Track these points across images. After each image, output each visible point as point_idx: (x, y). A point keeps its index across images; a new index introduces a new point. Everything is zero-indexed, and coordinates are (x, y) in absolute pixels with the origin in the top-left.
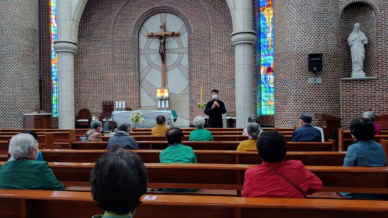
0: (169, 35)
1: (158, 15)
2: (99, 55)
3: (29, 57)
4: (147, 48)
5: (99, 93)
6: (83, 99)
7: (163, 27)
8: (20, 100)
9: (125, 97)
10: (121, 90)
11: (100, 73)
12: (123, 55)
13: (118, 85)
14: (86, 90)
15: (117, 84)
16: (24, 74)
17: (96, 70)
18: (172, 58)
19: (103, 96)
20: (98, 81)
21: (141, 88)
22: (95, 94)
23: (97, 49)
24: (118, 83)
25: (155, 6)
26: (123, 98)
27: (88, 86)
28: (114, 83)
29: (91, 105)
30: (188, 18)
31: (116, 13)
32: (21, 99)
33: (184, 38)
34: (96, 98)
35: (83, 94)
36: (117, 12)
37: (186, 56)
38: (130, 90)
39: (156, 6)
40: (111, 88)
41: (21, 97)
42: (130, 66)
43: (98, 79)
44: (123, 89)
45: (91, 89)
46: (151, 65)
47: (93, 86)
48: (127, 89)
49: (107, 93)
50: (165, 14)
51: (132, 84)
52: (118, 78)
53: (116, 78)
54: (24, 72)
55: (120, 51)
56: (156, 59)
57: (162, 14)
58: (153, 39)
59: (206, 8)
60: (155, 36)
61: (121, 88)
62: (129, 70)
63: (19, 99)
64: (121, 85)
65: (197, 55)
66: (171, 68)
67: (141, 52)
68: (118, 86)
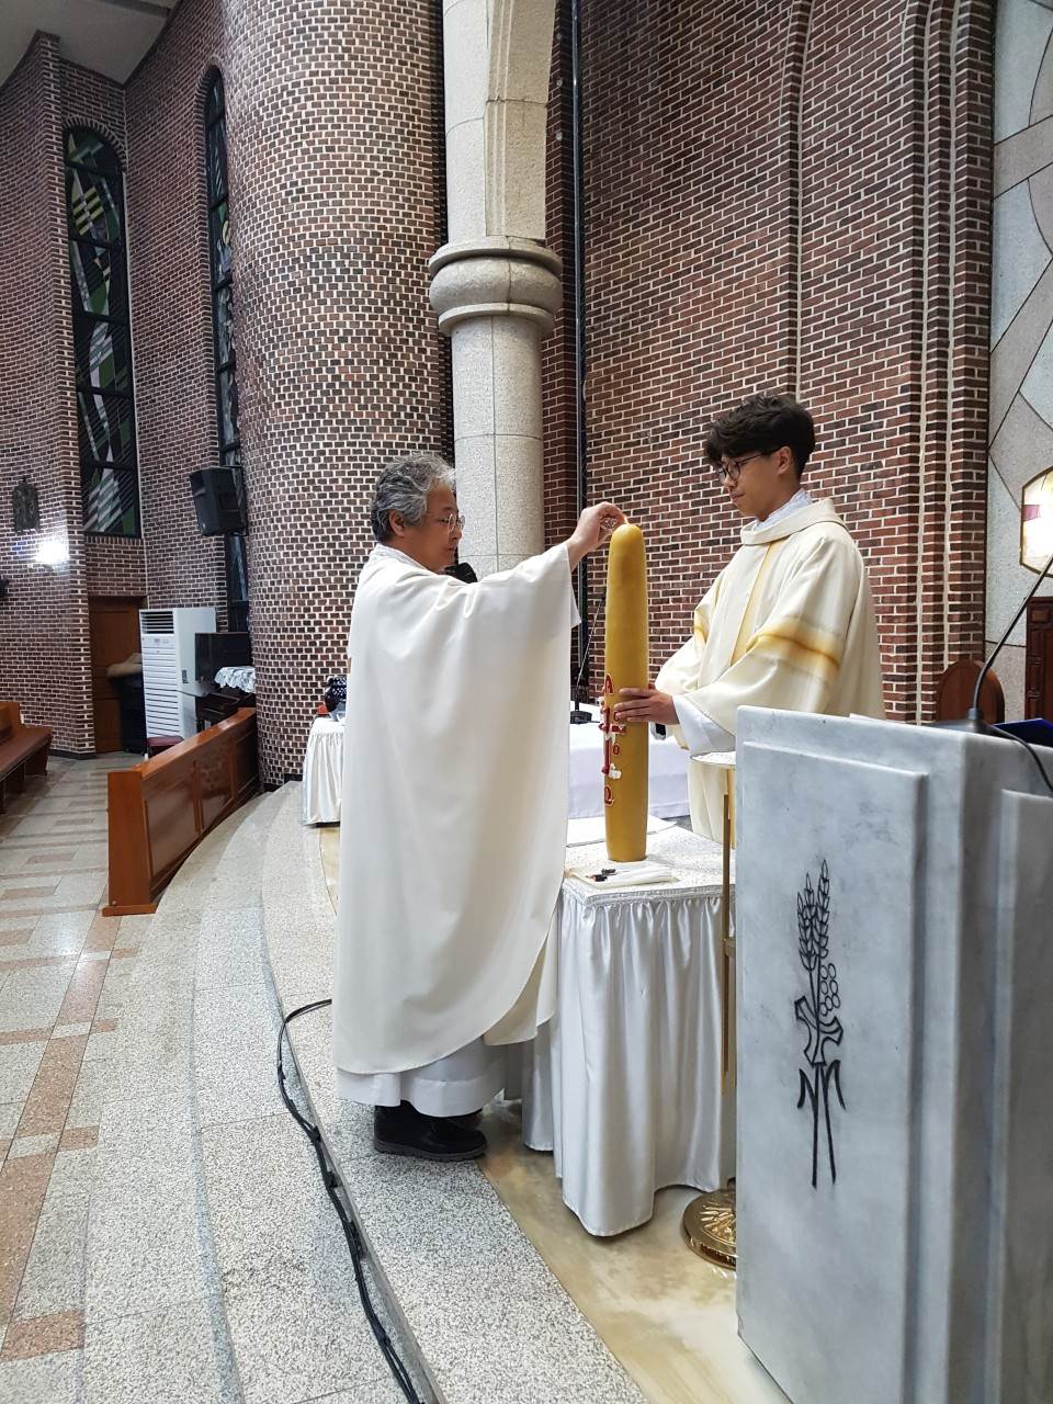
3: (362, 392)
8: (326, 609)
14: (681, 538)
15: (813, 476)
16: (340, 482)
21: (995, 483)
32: (328, 604)
41: (329, 595)
44: (846, 510)
54: (338, 474)
63: (323, 607)
64: (837, 483)
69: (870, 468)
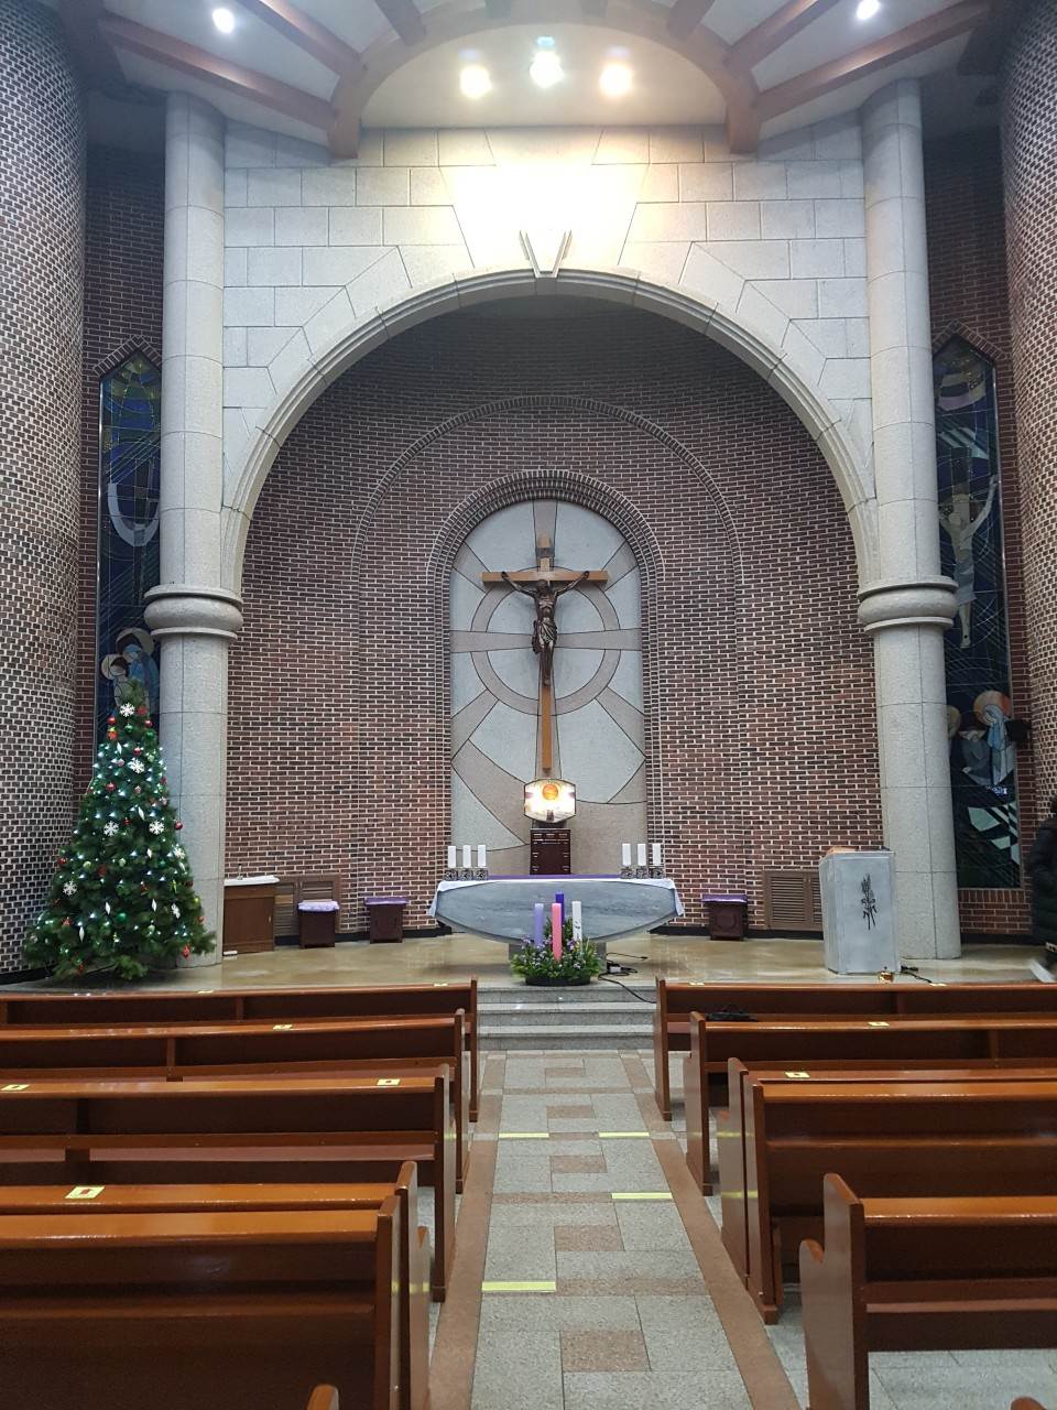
0: (570, 582)
1: (525, 510)
2: (306, 652)
4: (479, 625)
5: (305, 798)
7: (545, 553)
9: (401, 815)
10: (385, 787)
11: (308, 719)
12: (396, 652)
13: (373, 767)
14: (250, 789)
17: (294, 710)
18: (576, 668)
19: (315, 813)
20: (298, 754)
21: (455, 778)
22: (284, 803)
23: (299, 628)
24: (373, 758)
25: (520, 475)
26: (394, 820)
27: (259, 774)
28: (359, 760)
29: (268, 848)
30: (648, 524)
31: (373, 491)
33: (625, 596)
34: (289, 817)
35: (240, 804)
36: (376, 489)
37: (630, 661)
38: (419, 787)
39: (525, 474)
42: (420, 693)
43: (298, 744)
44: (394, 782)
45: (269, 785)
46: (494, 692)
47: (280, 773)
48: (409, 782)
50: (550, 505)
51: (428, 763)
55: (386, 637)
56: (516, 669)
57: (540, 505)
58: (502, 594)
59: (721, 490)
60: (515, 585)
61: (384, 777)
62: (419, 711)
64: (386, 768)
65: (683, 658)
66: (573, 705)
67: (460, 643)
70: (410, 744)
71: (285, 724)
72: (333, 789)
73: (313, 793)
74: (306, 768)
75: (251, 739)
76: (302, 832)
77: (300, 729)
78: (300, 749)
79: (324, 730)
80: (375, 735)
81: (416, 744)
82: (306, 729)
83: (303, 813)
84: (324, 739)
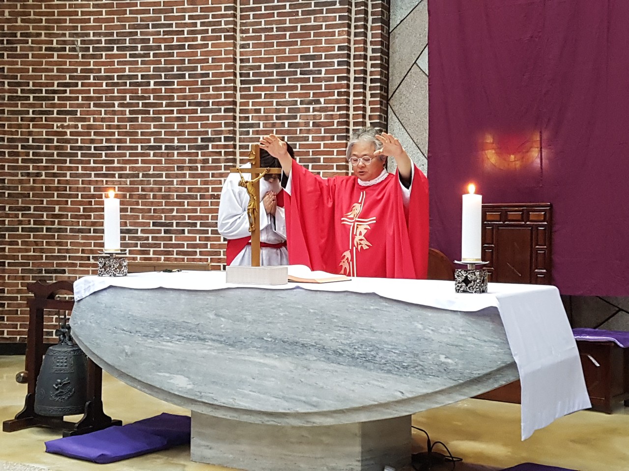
5: (162, 155)
6: (78, 189)
11: (165, 40)
13: (258, 111)
14: (92, 141)
15: (254, 104)
17: (147, 26)
19: (177, 176)
20: (154, 91)
22: (136, 162)
24: (259, 96)
27: (103, 120)
28: (238, 100)
34: (142, 182)
35: (80, 162)
38: (323, 138)
40: (220, 125)
43: (153, 77)
44: (287, 132)
45: (116, 137)
47: (131, 120)
48: (309, 131)
49: (200, 157)
52: (263, 70)
53: (252, 68)
61: (274, 125)
62: (325, 19)
64: (277, 111)
68: (260, 118)
69: (310, 103)
70: (311, 72)
71: (136, 48)
72: (199, 143)
73: (173, 148)
74: (165, 112)
75: (91, 71)
76: (160, 204)
77: (155, 55)
78: (156, 84)
79: (187, 55)
80: (261, 60)
81: (320, 72)
82: (163, 55)
83: (161, 176)
84: (187, 69)
